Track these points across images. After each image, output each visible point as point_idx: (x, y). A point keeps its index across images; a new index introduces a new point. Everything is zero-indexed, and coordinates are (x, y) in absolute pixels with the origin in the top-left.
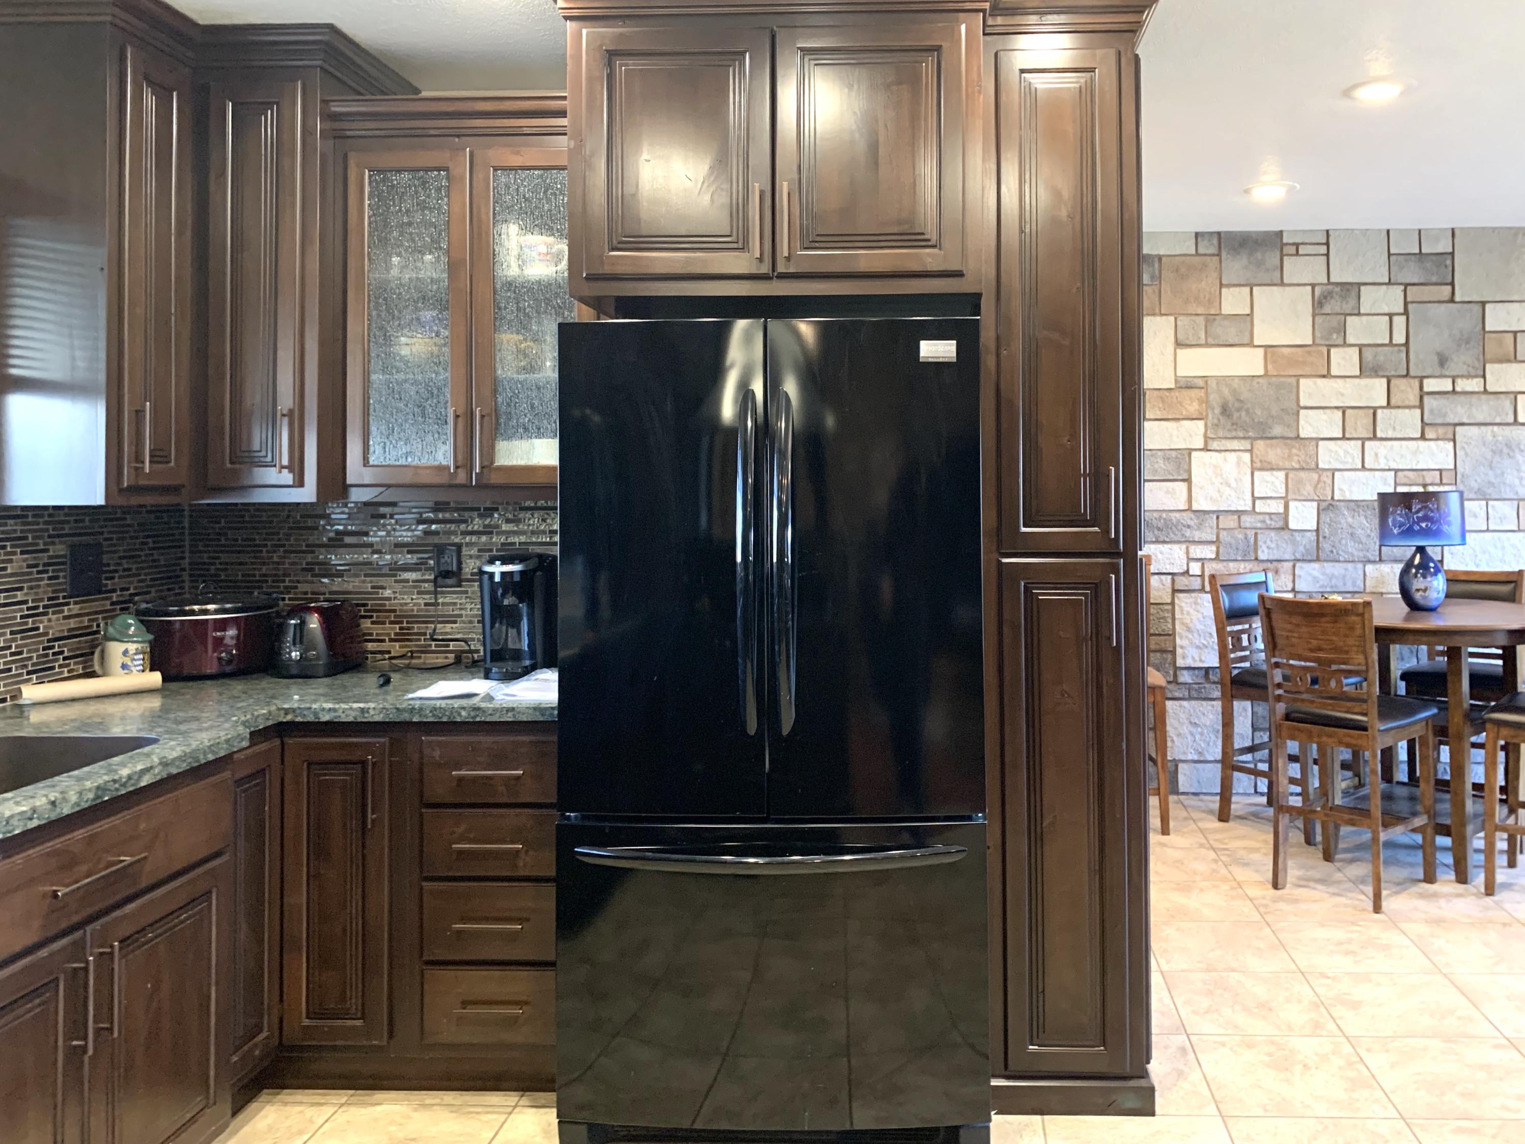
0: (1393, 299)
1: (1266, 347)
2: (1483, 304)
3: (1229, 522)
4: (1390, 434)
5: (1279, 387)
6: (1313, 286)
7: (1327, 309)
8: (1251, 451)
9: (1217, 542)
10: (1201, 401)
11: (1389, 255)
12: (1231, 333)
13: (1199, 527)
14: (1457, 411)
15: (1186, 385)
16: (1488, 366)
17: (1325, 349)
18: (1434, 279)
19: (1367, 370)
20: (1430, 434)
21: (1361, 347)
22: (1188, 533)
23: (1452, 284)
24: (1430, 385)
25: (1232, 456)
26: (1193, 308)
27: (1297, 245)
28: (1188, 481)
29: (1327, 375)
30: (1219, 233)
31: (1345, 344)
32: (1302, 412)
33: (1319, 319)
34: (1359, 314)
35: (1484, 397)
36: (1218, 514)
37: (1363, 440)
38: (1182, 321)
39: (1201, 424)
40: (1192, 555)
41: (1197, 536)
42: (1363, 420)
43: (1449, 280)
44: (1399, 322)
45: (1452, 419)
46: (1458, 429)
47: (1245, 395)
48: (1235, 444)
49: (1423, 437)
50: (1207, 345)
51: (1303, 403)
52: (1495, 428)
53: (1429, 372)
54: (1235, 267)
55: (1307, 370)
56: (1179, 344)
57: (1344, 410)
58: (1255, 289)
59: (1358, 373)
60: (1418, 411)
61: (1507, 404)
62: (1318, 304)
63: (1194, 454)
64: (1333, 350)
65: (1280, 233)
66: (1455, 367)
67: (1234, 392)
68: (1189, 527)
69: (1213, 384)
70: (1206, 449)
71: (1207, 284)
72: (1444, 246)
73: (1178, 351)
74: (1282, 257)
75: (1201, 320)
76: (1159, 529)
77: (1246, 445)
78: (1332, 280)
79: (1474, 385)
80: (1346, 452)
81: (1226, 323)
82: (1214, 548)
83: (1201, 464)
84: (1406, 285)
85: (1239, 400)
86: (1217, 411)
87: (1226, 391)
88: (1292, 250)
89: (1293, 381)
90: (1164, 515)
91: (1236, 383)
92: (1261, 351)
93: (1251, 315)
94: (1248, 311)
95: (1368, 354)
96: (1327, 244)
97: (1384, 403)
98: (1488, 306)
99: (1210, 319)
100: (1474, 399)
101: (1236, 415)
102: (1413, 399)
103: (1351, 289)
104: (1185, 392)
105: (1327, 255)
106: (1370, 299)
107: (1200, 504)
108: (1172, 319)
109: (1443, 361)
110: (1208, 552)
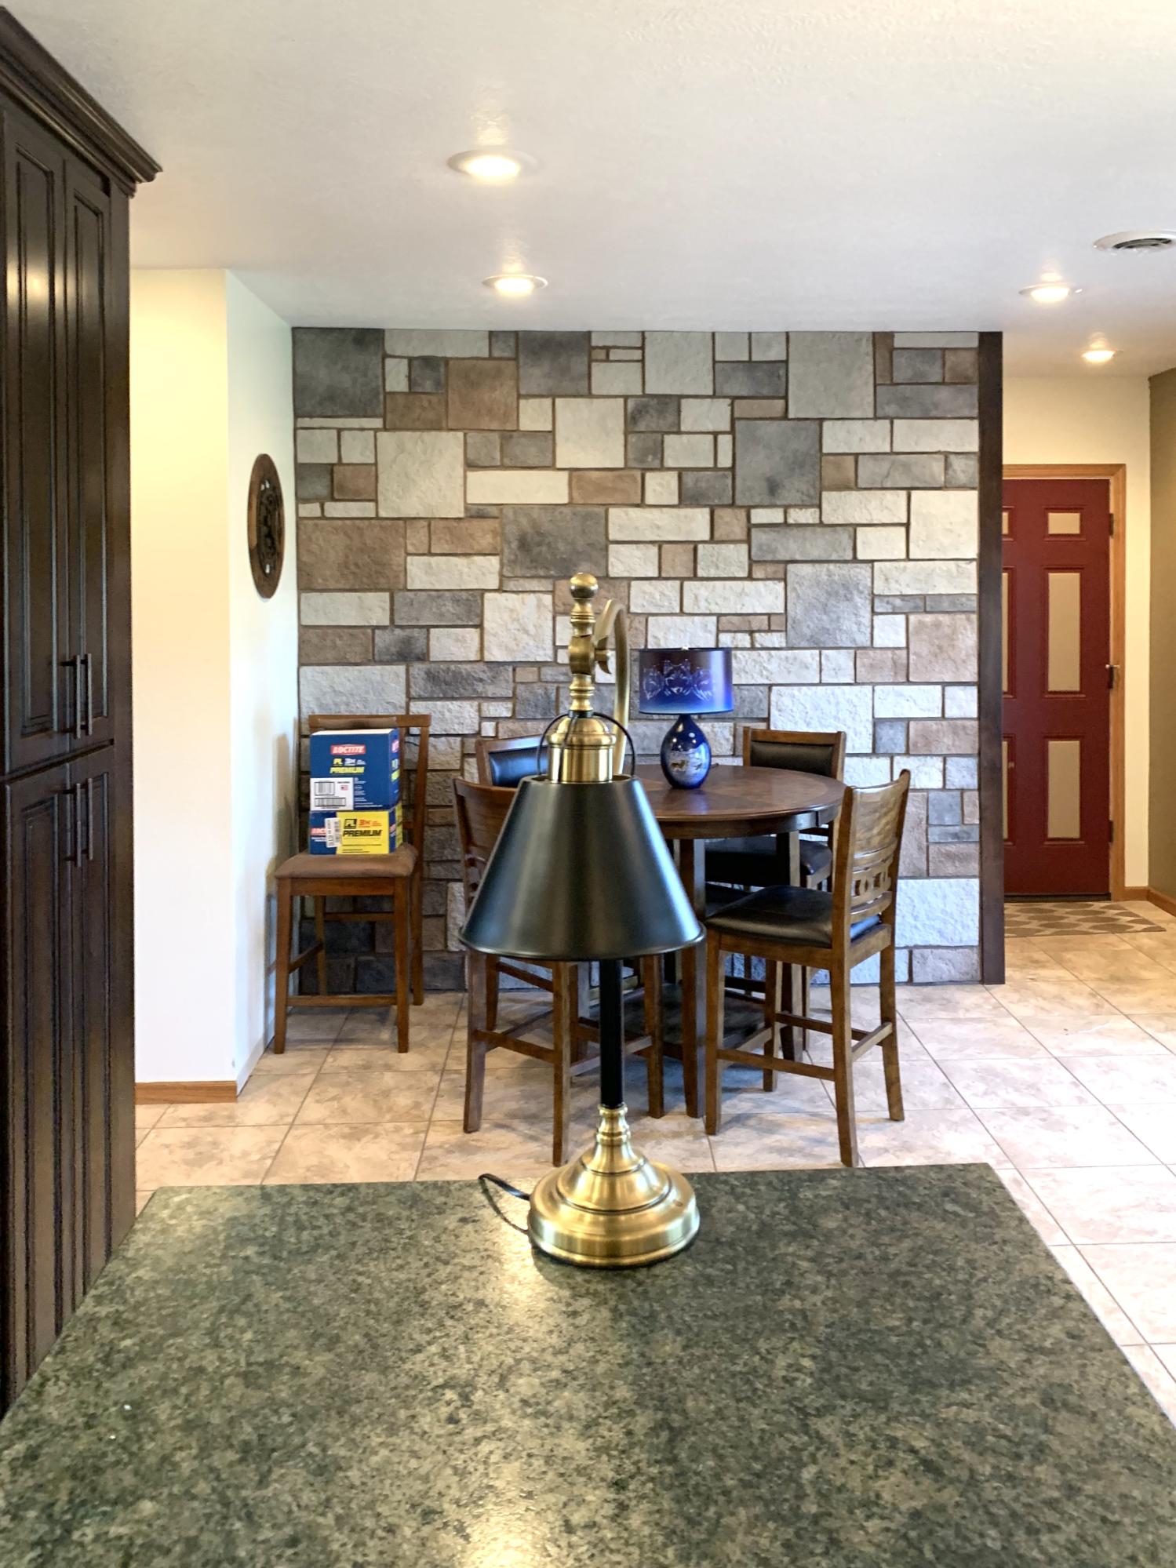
0: (718, 415)
1: (571, 470)
2: (821, 420)
3: (524, 675)
4: (713, 573)
5: (587, 517)
6: (626, 398)
7: (642, 427)
8: (552, 592)
9: (513, 698)
10: (495, 533)
11: (714, 362)
12: (532, 454)
13: (494, 680)
14: (789, 547)
15: (477, 514)
16: (825, 494)
17: (638, 474)
18: (765, 392)
19: (687, 498)
20: (758, 572)
21: (681, 472)
22: (480, 688)
23: (786, 398)
24: (760, 516)
25: (531, 599)
26: (486, 423)
27: (607, 349)
28: (480, 626)
29: (641, 504)
30: (516, 333)
31: (662, 468)
32: (612, 547)
33: (632, 439)
34: (679, 432)
35: (819, 530)
36: (515, 665)
37: (682, 580)
38: (473, 437)
39: (494, 561)
40: (486, 714)
41: (491, 690)
42: (683, 556)
43: (782, 394)
44: (725, 441)
45: (783, 555)
46: (790, 567)
47: (546, 527)
48: (534, 585)
49: (750, 577)
50: (503, 467)
51: (611, 537)
52: (832, 566)
53: (757, 501)
54: (535, 375)
55: (618, 498)
56: (470, 465)
57: (660, 544)
58: (558, 401)
59: (676, 501)
60: (745, 547)
61: (844, 537)
62: (631, 421)
63: (487, 595)
64: (648, 475)
65: (588, 335)
66: (788, 495)
67: (535, 524)
68: (481, 680)
69: (509, 513)
70: (500, 590)
71: (502, 393)
72: (776, 353)
73: (470, 474)
74: (590, 361)
75: (495, 437)
76: (447, 683)
77: (546, 585)
78: (648, 391)
79: (807, 516)
80: (662, 594)
81: (523, 440)
82: (510, 705)
83: (494, 605)
84: (734, 398)
85: (539, 534)
86: (514, 545)
87: (524, 521)
88: (602, 355)
89: (601, 510)
90: (453, 667)
91: (535, 514)
92: (565, 475)
93: (553, 432)
94: (549, 428)
95: (689, 479)
96: (642, 348)
97: (707, 537)
98: (826, 425)
99: (508, 436)
100: (808, 532)
101: (536, 550)
102: (739, 532)
103: (670, 403)
104: (476, 523)
105: (643, 361)
106: (694, 415)
107: (495, 654)
108: (460, 435)
109: (773, 487)
110: (503, 710)
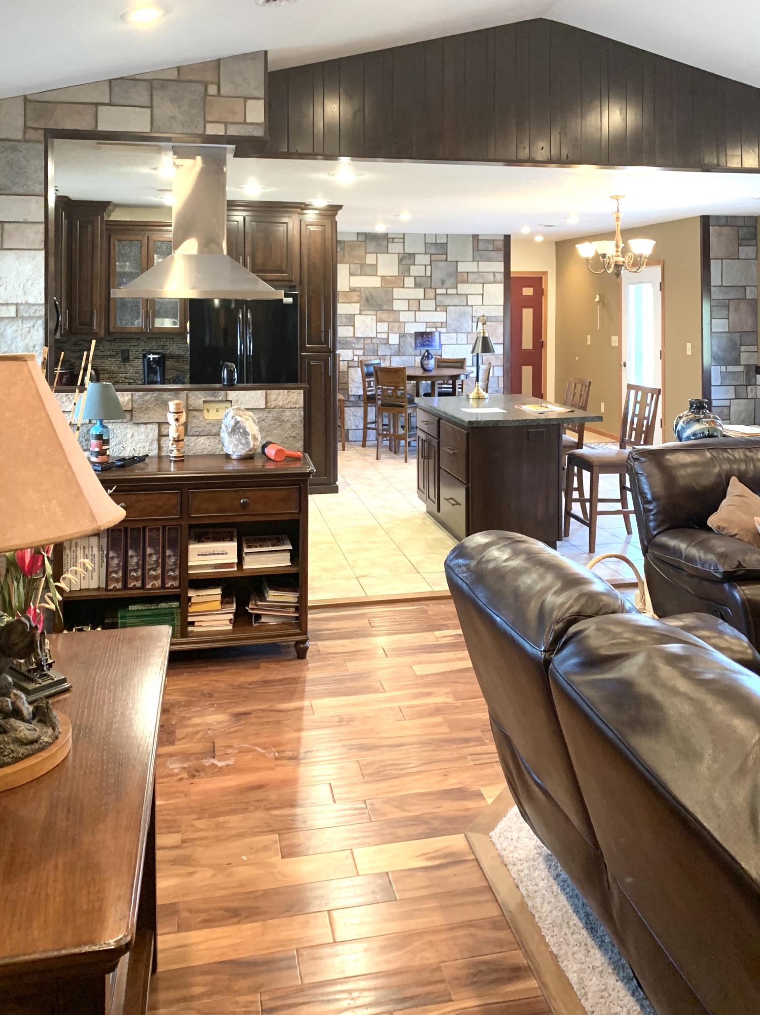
0: (426, 259)
1: (382, 276)
2: (457, 262)
3: (368, 341)
4: (425, 309)
5: (386, 291)
6: (399, 254)
7: (404, 262)
8: (376, 315)
9: (364, 349)
10: (358, 296)
11: (425, 243)
12: (369, 270)
13: (358, 343)
14: (447, 301)
15: (353, 290)
16: (458, 285)
17: (402, 278)
18: (440, 252)
19: (417, 285)
20: (438, 309)
21: (415, 277)
22: (353, 345)
23: (447, 254)
24: (439, 291)
25: (369, 317)
26: (356, 261)
27: (393, 239)
28: (354, 326)
29: (403, 287)
30: (365, 233)
31: (409, 276)
32: (394, 301)
33: (400, 266)
34: (415, 265)
35: (457, 296)
36: (364, 338)
37: (415, 311)
38: (352, 265)
39: (358, 305)
40: (355, 354)
41: (357, 346)
42: (416, 304)
43: (445, 253)
44: (429, 268)
45: (446, 304)
46: (448, 307)
47: (374, 294)
48: (370, 312)
49: (436, 310)
50: (361, 275)
51: (394, 297)
52: (460, 307)
53: (439, 286)
54: (371, 246)
55: (396, 285)
56: (351, 274)
57: (409, 300)
58: (378, 255)
59: (413, 286)
60: (434, 301)
61: (464, 298)
62: (400, 261)
63: (356, 316)
64: (405, 278)
65: (387, 234)
66: (447, 284)
67: (370, 293)
68: (354, 343)
69: (363, 290)
70: (360, 314)
71: (361, 252)
72: (444, 241)
73: (351, 277)
74: (388, 242)
75: (359, 266)
76: (343, 344)
77: (374, 313)
78: (406, 252)
79: (453, 291)
80: (410, 316)
81: (368, 267)
82: (362, 351)
83: (358, 320)
84: (431, 254)
85: (372, 296)
86: (364, 300)
87: (367, 293)
88: (391, 240)
89: (390, 289)
90: (345, 339)
91: (371, 290)
92: (380, 278)
93: (377, 264)
94: (375, 263)
95: (418, 279)
96: (404, 238)
97: (423, 298)
98: (459, 263)
99: (363, 265)
100: (453, 296)
101: (371, 301)
102: (433, 296)
103: (412, 256)
104: (353, 293)
105: (404, 242)
106: (420, 259)
107: (358, 335)
108: (348, 265)
109: (443, 282)
110: (361, 352)
